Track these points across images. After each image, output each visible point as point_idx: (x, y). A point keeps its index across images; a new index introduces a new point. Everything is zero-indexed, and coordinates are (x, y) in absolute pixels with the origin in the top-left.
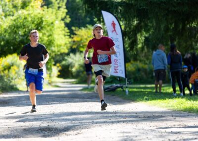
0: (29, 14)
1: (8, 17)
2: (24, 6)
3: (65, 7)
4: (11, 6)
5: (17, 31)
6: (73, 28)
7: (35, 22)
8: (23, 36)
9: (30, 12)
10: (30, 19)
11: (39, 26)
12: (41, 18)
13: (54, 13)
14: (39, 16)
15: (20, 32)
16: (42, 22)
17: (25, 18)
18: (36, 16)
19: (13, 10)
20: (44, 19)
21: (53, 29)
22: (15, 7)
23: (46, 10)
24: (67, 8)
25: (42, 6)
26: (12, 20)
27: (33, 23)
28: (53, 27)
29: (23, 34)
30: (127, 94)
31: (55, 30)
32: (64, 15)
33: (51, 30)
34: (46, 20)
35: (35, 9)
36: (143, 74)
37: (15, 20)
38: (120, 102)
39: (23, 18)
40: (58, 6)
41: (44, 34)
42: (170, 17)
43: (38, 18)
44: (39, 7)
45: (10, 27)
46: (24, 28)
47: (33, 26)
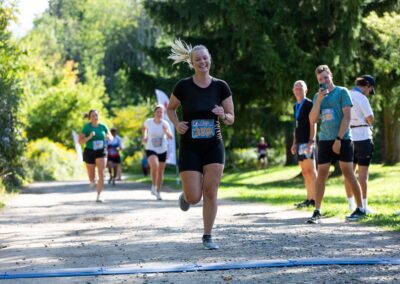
0: (61, 93)
1: (37, 95)
2: (56, 82)
3: (102, 84)
4: (40, 83)
5: (48, 112)
6: (113, 109)
7: (69, 101)
8: (54, 117)
9: (63, 90)
10: (62, 98)
11: (73, 105)
12: (75, 97)
13: (91, 90)
14: (73, 94)
15: (52, 113)
16: (76, 101)
17: (57, 97)
18: (69, 94)
19: (42, 87)
20: (78, 98)
22: (45, 83)
23: (81, 86)
24: (106, 85)
25: (76, 83)
26: (40, 99)
27: (66, 102)
29: (55, 115)
32: (102, 94)
34: (80, 99)
35: (69, 87)
37: (45, 99)
39: (55, 96)
41: (79, 115)
43: (72, 97)
44: (73, 83)
45: (39, 108)
46: (56, 108)
47: (66, 106)
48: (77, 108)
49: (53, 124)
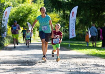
0: (25, 6)
1: (15, 7)
2: (23, 2)
4: (17, 2)
5: (19, 14)
6: (47, 13)
7: (28, 10)
8: (21, 16)
10: (25, 9)
11: (30, 12)
12: (31, 8)
13: (37, 6)
14: (30, 7)
15: (20, 15)
16: (31, 10)
17: (23, 8)
18: (28, 7)
19: (18, 3)
20: (32, 9)
21: (36, 13)
22: (19, 2)
23: (33, 4)
24: (44, 3)
26: (16, 9)
27: (27, 10)
28: (36, 12)
29: (22, 15)
30: (69, 46)
31: (38, 14)
33: (35, 14)
34: (33, 9)
35: (29, 4)
36: (80, 36)
37: (18, 9)
38: (64, 50)
39: (22, 8)
40: (40, 2)
41: (32, 16)
42: (92, 10)
43: (29, 8)
44: (31, 2)
45: (16, 12)
46: (22, 13)
47: (27, 12)
48: (31, 13)
49: (21, 19)
